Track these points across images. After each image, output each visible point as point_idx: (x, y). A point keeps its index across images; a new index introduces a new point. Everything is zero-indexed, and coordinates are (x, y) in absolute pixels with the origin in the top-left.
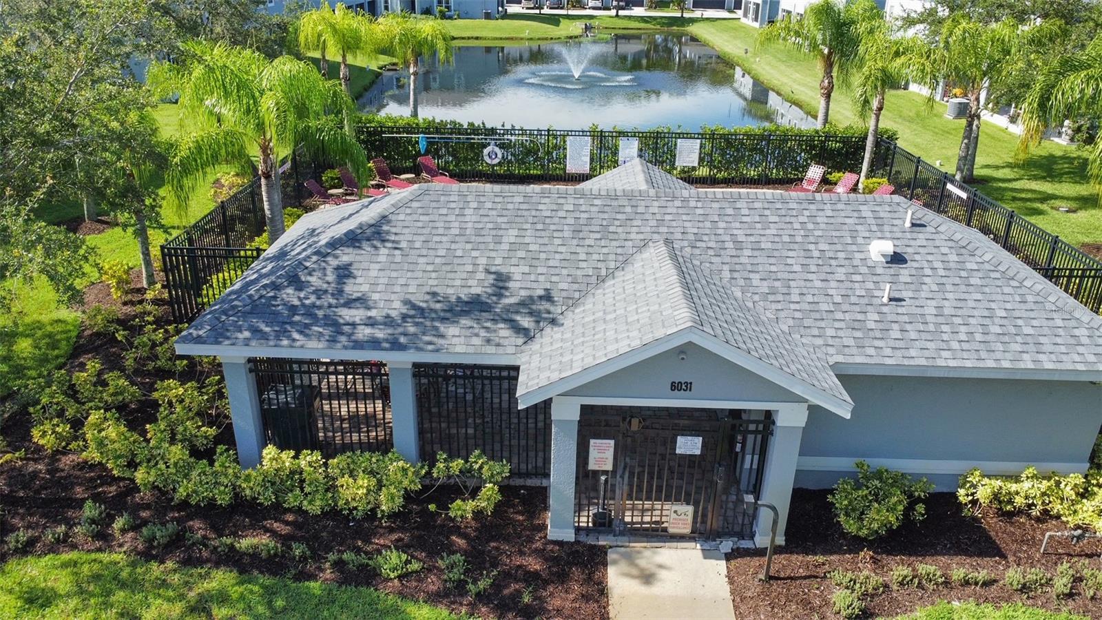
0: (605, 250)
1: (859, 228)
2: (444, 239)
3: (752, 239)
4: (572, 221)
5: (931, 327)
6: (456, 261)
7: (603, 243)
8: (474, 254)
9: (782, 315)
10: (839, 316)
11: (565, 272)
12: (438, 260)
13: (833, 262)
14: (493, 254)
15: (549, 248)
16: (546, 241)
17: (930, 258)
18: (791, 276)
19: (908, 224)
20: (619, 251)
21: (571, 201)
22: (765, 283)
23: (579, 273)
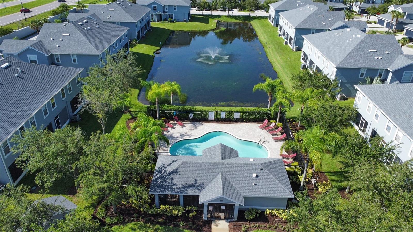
0: (212, 175)
1: (252, 170)
2: (187, 173)
3: (235, 172)
4: (207, 169)
5: (260, 189)
6: (189, 177)
7: (212, 173)
8: (192, 175)
9: (238, 187)
10: (246, 187)
11: (206, 179)
12: (186, 177)
13: (247, 177)
14: (195, 176)
15: (204, 174)
16: (203, 173)
17: (262, 176)
18: (240, 180)
19: (260, 170)
20: (214, 175)
21: (207, 165)
22: (236, 181)
23: (208, 179)
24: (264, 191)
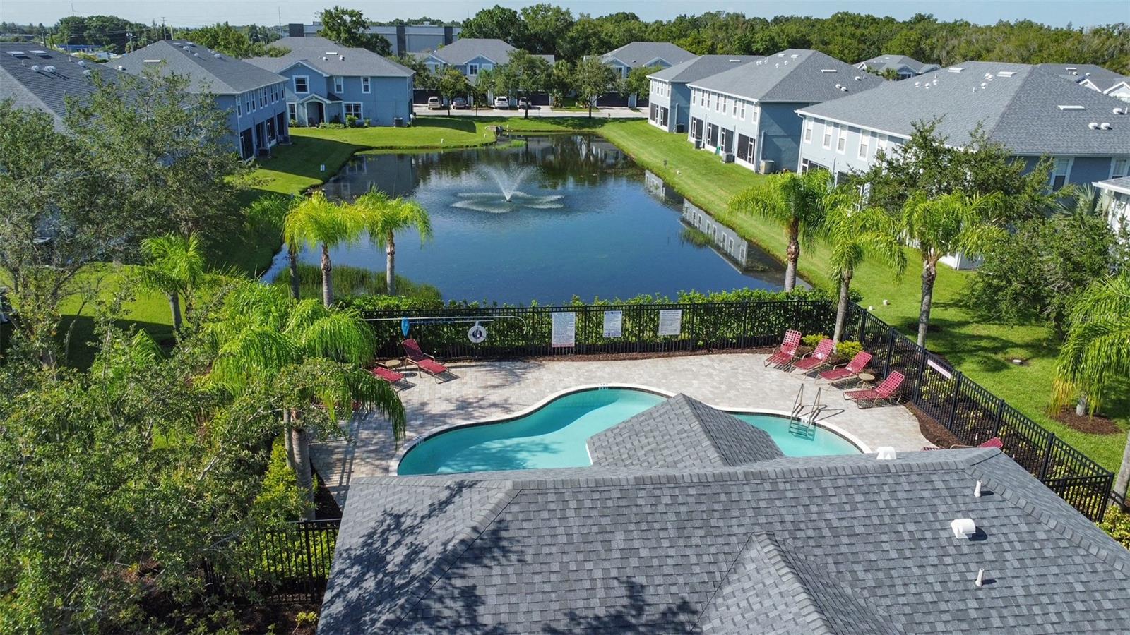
0: (713, 550)
1: (936, 501)
2: (554, 550)
3: (845, 523)
4: (673, 517)
5: (1025, 611)
6: (573, 576)
7: (709, 540)
8: (589, 566)
9: (894, 611)
10: (943, 606)
11: (681, 580)
12: (554, 578)
13: (923, 544)
14: (606, 565)
15: (660, 552)
16: (653, 543)
17: (1005, 530)
18: (891, 564)
19: (977, 494)
20: (726, 549)
21: (666, 492)
22: (869, 575)
23: (695, 579)
24: (1054, 619)
